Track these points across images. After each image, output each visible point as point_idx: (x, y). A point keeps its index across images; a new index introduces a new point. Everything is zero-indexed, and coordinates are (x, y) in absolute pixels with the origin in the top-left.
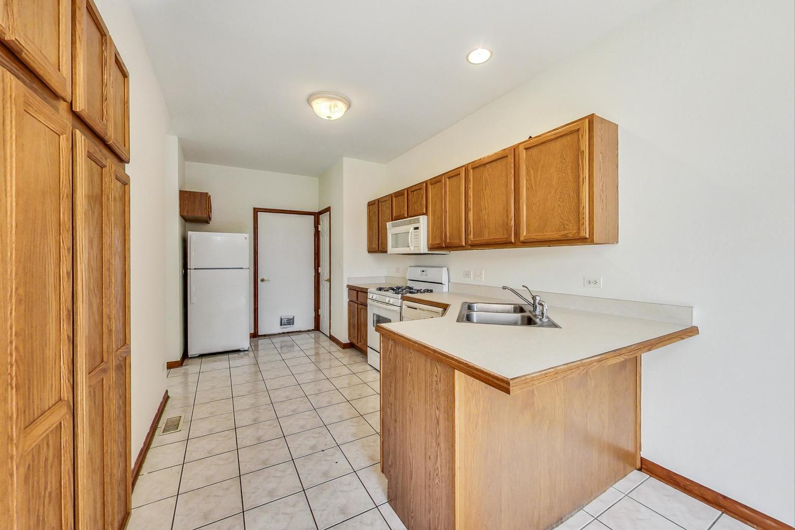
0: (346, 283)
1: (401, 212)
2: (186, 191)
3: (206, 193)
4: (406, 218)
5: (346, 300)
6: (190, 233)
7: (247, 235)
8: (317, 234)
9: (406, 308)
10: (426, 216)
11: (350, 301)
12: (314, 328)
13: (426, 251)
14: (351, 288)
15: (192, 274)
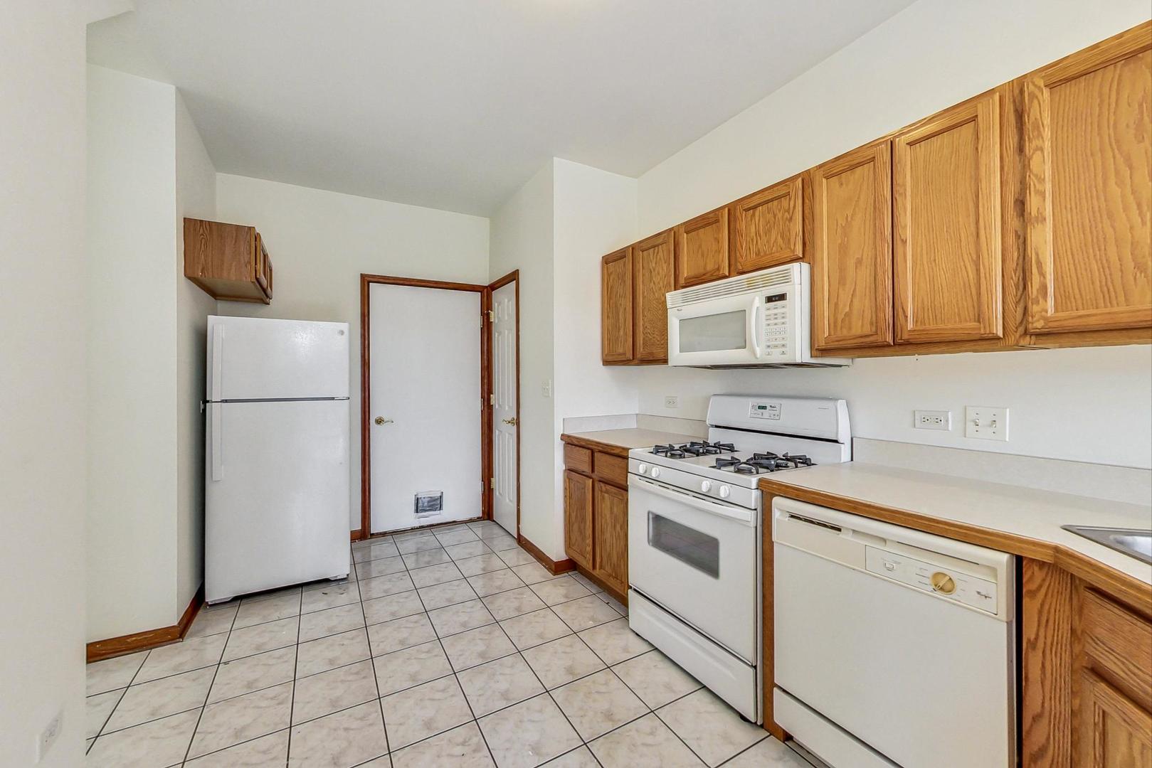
0: (559, 430)
1: (705, 265)
2: (201, 221)
3: (250, 228)
4: (725, 277)
5: (559, 466)
6: (211, 319)
7: (344, 326)
8: (487, 329)
9: (786, 518)
10: (805, 267)
11: (570, 471)
12: (481, 515)
13: (807, 358)
14: (571, 443)
15: (215, 411)
